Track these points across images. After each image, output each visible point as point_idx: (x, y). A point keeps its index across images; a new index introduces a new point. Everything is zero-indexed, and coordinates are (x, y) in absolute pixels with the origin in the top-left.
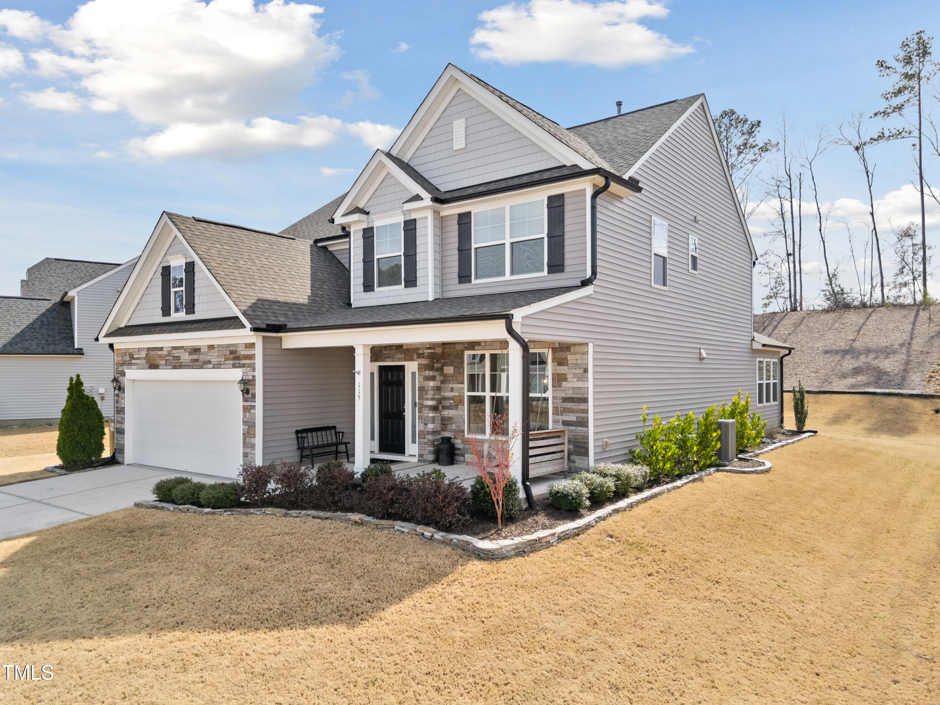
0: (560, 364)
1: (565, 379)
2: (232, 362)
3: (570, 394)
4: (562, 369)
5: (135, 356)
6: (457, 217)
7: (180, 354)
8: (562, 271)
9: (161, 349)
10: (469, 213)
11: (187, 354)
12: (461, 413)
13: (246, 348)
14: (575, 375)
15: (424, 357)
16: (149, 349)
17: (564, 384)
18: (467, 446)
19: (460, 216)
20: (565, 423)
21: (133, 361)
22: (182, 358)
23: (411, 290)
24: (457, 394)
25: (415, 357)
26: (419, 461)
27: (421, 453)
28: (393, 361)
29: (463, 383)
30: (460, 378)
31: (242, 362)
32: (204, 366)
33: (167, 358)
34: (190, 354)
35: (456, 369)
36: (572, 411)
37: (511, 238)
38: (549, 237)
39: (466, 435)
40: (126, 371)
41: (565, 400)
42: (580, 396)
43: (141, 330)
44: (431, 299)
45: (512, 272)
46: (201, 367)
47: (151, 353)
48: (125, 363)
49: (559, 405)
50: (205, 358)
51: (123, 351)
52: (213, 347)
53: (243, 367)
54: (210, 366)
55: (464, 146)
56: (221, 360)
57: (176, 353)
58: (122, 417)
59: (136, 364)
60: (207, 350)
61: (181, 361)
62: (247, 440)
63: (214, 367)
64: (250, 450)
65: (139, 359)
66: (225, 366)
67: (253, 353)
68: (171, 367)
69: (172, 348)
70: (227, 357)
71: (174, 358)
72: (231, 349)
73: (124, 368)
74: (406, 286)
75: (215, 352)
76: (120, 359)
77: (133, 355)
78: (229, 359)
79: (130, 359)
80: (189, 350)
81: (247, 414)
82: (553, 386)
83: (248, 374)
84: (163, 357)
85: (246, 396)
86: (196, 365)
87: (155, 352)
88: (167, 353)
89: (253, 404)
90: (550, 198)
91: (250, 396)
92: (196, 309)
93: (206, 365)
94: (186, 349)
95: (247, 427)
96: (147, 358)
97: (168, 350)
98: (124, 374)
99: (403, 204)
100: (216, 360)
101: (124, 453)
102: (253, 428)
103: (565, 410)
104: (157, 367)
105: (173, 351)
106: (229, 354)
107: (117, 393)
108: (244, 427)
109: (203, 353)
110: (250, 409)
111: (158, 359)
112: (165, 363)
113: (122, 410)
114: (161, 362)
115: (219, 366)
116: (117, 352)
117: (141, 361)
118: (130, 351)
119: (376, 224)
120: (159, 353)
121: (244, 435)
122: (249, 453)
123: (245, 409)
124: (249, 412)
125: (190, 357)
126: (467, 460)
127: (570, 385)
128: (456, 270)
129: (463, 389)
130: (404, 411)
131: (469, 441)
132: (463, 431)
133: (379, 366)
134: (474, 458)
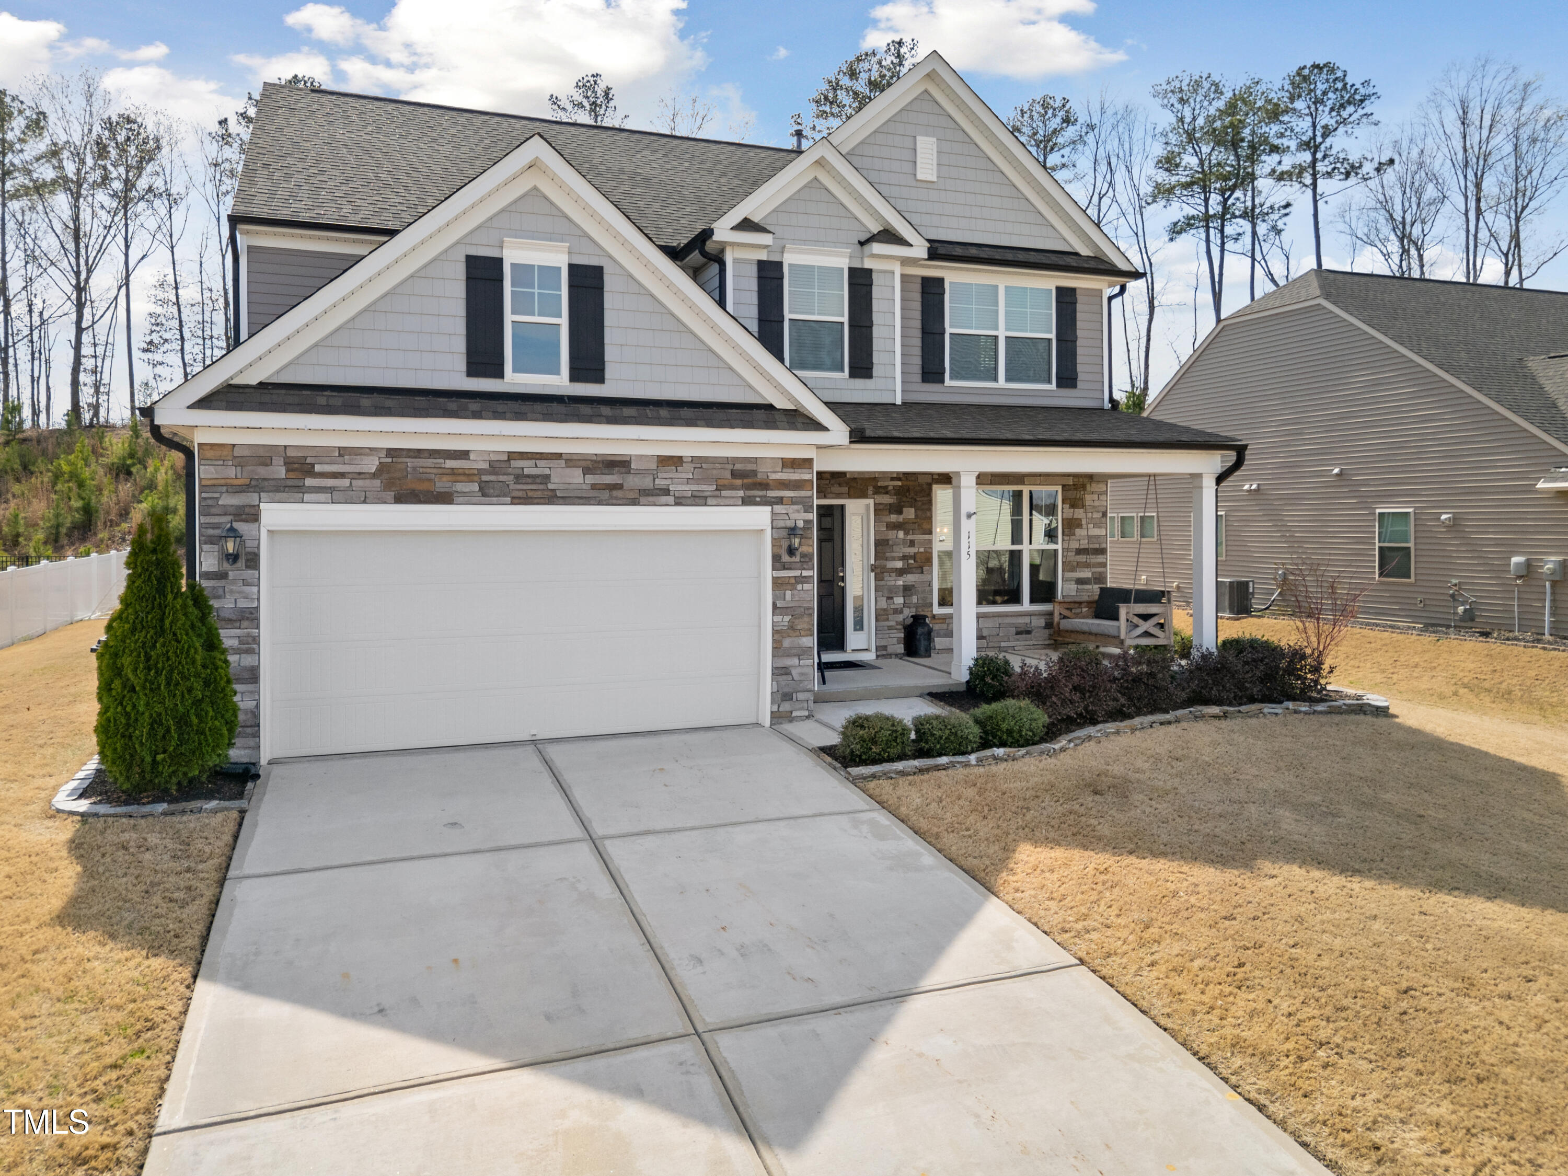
1: (1080, 526)
2: (741, 493)
3: (1084, 544)
4: (1075, 513)
5: (318, 468)
6: (920, 281)
7: (547, 472)
8: (1074, 386)
9: (464, 454)
10: (941, 281)
11: (579, 472)
12: (928, 577)
13: (783, 466)
15: (887, 493)
16: (391, 452)
17: (1078, 531)
18: (936, 627)
19: (927, 281)
20: (1080, 581)
21: (309, 482)
22: (554, 479)
23: (860, 383)
24: (922, 550)
25: (870, 492)
26: (878, 656)
27: (883, 643)
29: (930, 533)
30: (925, 526)
31: (772, 494)
32: (643, 500)
33: (484, 478)
34: (587, 471)
35: (919, 513)
36: (1087, 565)
37: (1007, 329)
38: (1058, 340)
39: (935, 610)
40: (263, 506)
41: (1079, 552)
42: (1097, 546)
43: (338, 400)
44: (899, 402)
45: (1008, 379)
46: (634, 502)
47: (411, 463)
48: (257, 486)
49: (1072, 559)
50: (647, 483)
51: (246, 453)
52: (677, 461)
53: (777, 504)
54: (664, 499)
55: (935, 179)
56: (704, 487)
57: (529, 468)
58: (248, 635)
59: (330, 490)
60: (653, 466)
61: (550, 486)
62: (787, 643)
63: (679, 502)
64: (796, 661)
65: (342, 475)
66: (719, 501)
67: (807, 477)
68: (508, 499)
69: (512, 456)
70: (726, 482)
71: (520, 477)
72: (738, 467)
73: (252, 498)
74: (852, 375)
75: (686, 472)
76: (231, 472)
77: (313, 465)
78: (733, 488)
79: (291, 475)
80: (583, 464)
81: (788, 593)
82: (1063, 534)
83: (793, 516)
84: (468, 476)
85: (786, 558)
86: (611, 497)
87: (430, 462)
88: (485, 466)
89: (805, 573)
90: (1059, 289)
91: (797, 559)
92: (608, 374)
93: (651, 499)
94: (570, 461)
95: (787, 618)
96: (385, 476)
97: (494, 457)
98: (254, 516)
99: (862, 244)
100: (686, 489)
101: (257, 735)
102: (806, 619)
103: (1080, 565)
104: (445, 498)
105: (514, 464)
106: (729, 476)
107: (215, 569)
108: (778, 618)
109: (639, 472)
110: (797, 583)
111: (445, 478)
112: (481, 489)
113: (251, 616)
114: (459, 487)
115: (698, 500)
116: (210, 454)
117: (358, 483)
118: (290, 453)
119: (789, 259)
120: (450, 464)
121: (778, 634)
122: (795, 667)
123: (782, 584)
124: (793, 588)
125: (590, 479)
126: (938, 646)
127: (1085, 533)
128: (918, 360)
129: (931, 542)
130: (843, 579)
131: (943, 619)
132: (931, 605)
134: (950, 642)
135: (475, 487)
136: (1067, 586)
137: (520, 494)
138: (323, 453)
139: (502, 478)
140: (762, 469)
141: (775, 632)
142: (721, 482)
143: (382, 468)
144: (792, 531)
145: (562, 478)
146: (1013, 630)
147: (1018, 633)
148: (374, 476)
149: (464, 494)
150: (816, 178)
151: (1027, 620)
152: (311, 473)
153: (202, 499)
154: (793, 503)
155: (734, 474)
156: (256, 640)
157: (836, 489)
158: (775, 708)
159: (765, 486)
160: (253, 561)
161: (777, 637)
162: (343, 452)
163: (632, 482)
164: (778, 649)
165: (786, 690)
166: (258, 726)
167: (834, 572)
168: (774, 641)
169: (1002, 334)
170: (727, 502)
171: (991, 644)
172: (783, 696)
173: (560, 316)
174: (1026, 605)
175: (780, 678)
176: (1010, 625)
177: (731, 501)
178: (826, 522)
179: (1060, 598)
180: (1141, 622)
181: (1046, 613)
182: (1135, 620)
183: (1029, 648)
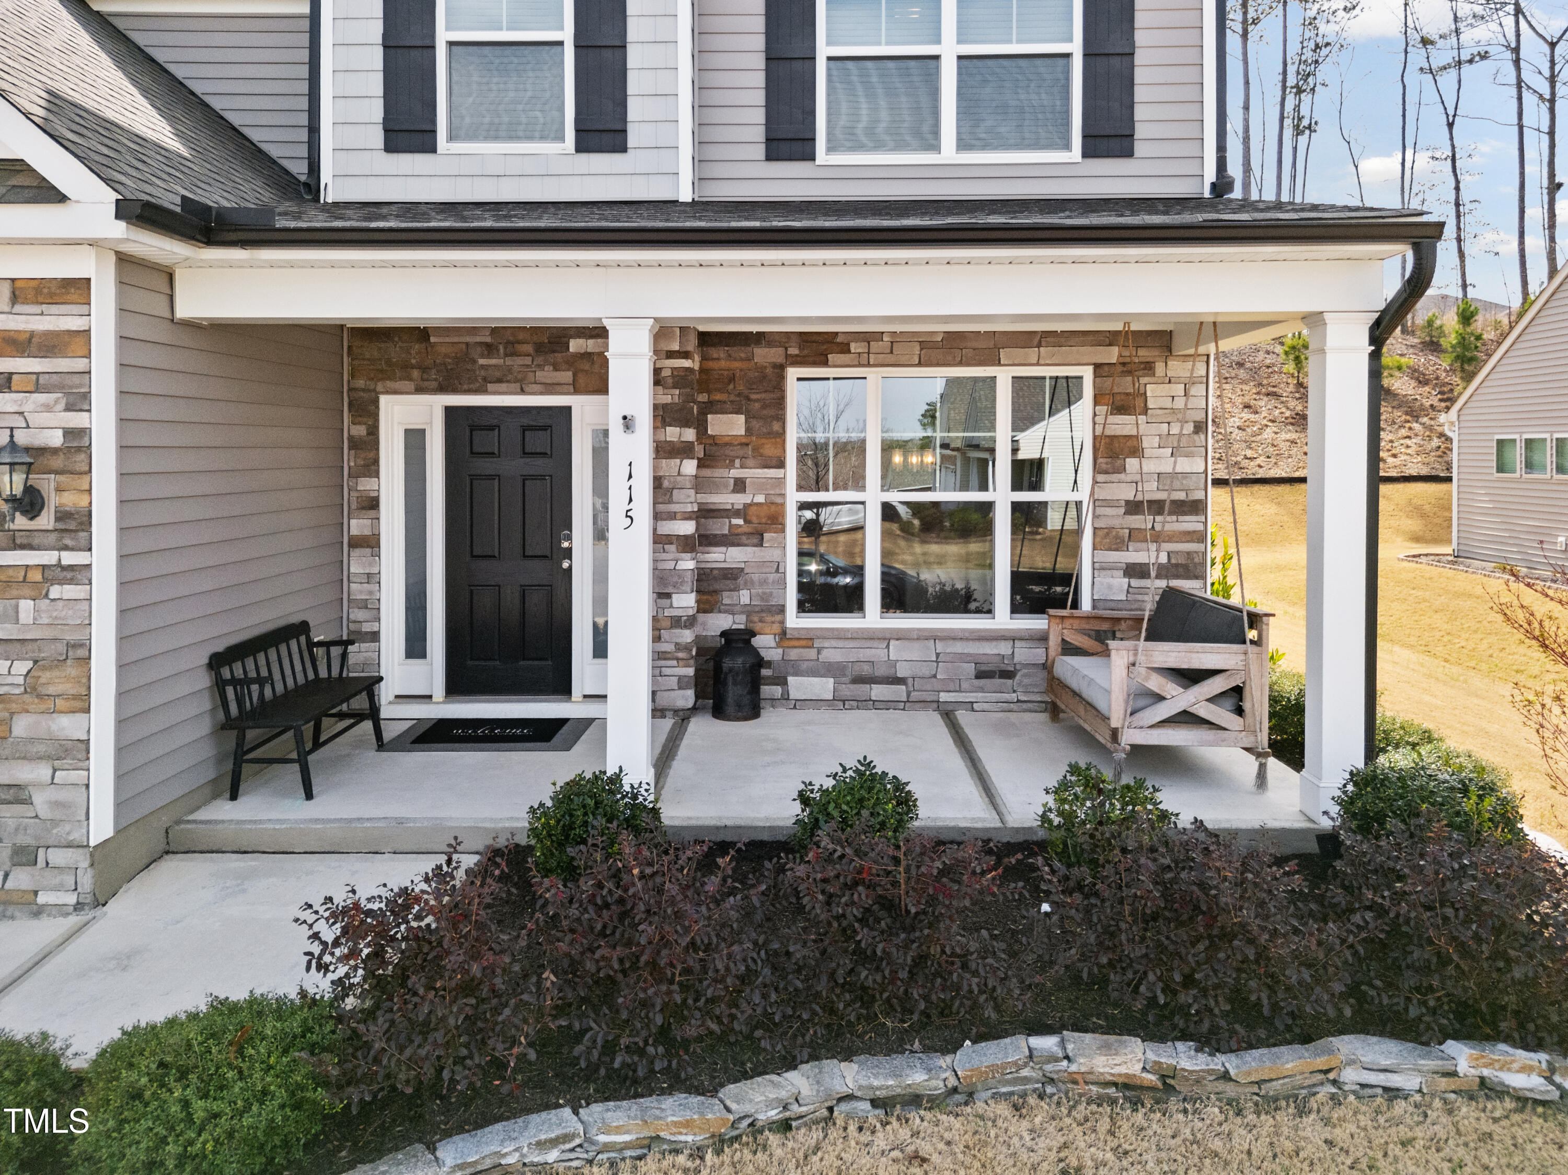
0: (1121, 407)
1: (1136, 451)
3: (1151, 491)
4: (1122, 425)
8: (1128, 153)
12: (775, 554)
14: (1166, 441)
17: (1132, 464)
18: (794, 654)
20: (1135, 571)
23: (603, 161)
24: (760, 499)
28: (523, 392)
29: (782, 466)
30: (769, 450)
35: (755, 424)
36: (1157, 538)
37: (961, 40)
38: (1088, 54)
39: (792, 621)
41: (1133, 507)
42: (1181, 496)
44: (686, 196)
45: (965, 142)
49: (1116, 523)
74: (582, 147)
82: (1097, 469)
83: (36, 420)
85: (16, 521)
89: (68, 558)
95: (23, 667)
103: (1134, 535)
123: (8, 583)
124: (38, 594)
126: (794, 694)
127: (1150, 466)
128: (759, 116)
129: (781, 481)
130: (568, 553)
131: (808, 639)
132: (782, 609)
133: (450, 412)
134: (824, 687)
136: (1104, 579)
146: (970, 669)
147: (980, 675)
151: (1004, 648)
157: (547, 375)
165: (22, 839)
167: (554, 541)
169: (949, 50)
171: (915, 696)
174: (1002, 616)
176: (964, 658)
178: (537, 441)
179: (1086, 605)
180: (1170, 688)
181: (1043, 638)
182: (1156, 683)
183: (1008, 707)
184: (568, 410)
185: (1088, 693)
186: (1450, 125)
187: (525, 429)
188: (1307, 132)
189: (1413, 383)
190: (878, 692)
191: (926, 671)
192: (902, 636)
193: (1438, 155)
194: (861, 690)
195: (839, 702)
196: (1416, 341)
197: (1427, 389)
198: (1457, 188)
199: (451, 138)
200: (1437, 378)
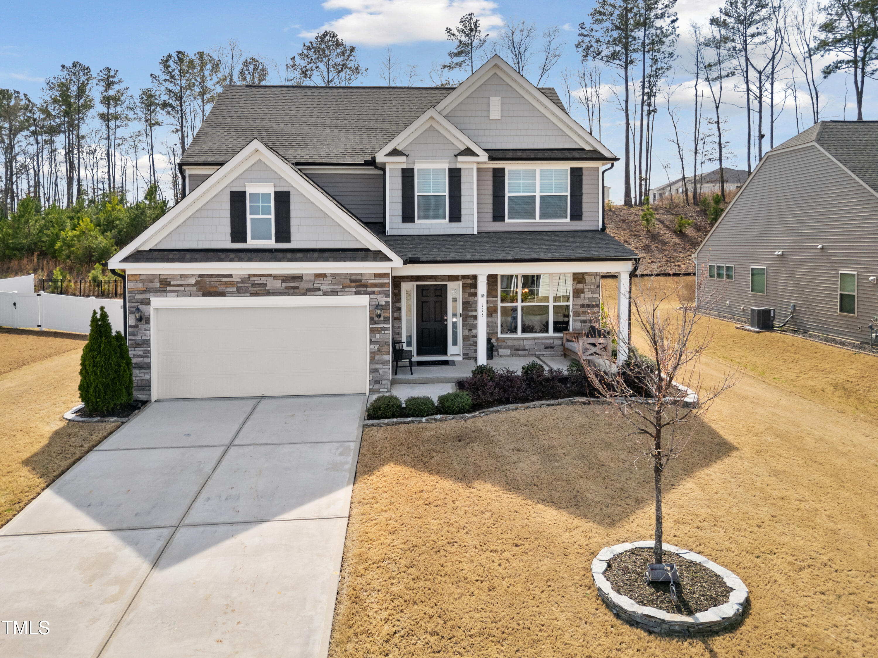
0: (579, 282)
1: (583, 292)
2: (354, 289)
3: (587, 302)
4: (580, 286)
5: (172, 283)
6: (492, 170)
7: (265, 282)
8: (581, 219)
9: (230, 276)
10: (503, 169)
11: (280, 281)
12: (495, 319)
13: (375, 277)
14: (590, 289)
16: (201, 276)
17: (582, 295)
18: (500, 344)
19: (495, 170)
20: (583, 322)
21: (169, 289)
22: (268, 285)
23: (455, 224)
24: (492, 305)
25: (460, 278)
26: (463, 359)
27: (466, 352)
28: (436, 281)
29: (497, 297)
30: (494, 293)
31: (369, 289)
32: (308, 293)
33: (239, 285)
34: (283, 281)
35: (490, 287)
36: (588, 313)
37: (541, 192)
38: (571, 196)
39: (500, 335)
40: (151, 299)
41: (583, 306)
42: (594, 303)
44: (475, 232)
45: (541, 217)
46: (304, 294)
47: (208, 280)
48: (149, 291)
49: (579, 310)
50: (310, 286)
51: (145, 277)
52: (324, 276)
53: (372, 294)
54: (318, 293)
55: (499, 118)
56: (336, 287)
57: (258, 281)
58: (146, 350)
59: (177, 292)
60: (313, 278)
61: (267, 288)
62: (377, 358)
63: (325, 294)
64: (381, 366)
65: (181, 286)
66: (344, 293)
67: (387, 281)
68: (249, 294)
69: (250, 276)
70: (347, 285)
71: (254, 285)
72: (353, 277)
73: (147, 296)
74: (450, 221)
75: (328, 281)
76: (139, 285)
77: (170, 282)
78: (350, 287)
79: (162, 286)
80: (281, 278)
81: (378, 335)
82: (573, 297)
83: (379, 300)
84: (232, 284)
85: (376, 319)
86: (294, 292)
87: (216, 279)
88: (239, 280)
89: (386, 326)
90: (572, 169)
91: (381, 319)
92: (292, 238)
93: (312, 293)
94: (276, 277)
95: (377, 346)
96: (198, 286)
97: (243, 277)
98: (147, 303)
99: (456, 156)
100: (329, 288)
101: (150, 390)
102: (386, 347)
103: (583, 313)
104: (222, 294)
105: (251, 279)
106: (348, 281)
107: (134, 324)
108: (373, 346)
109: (306, 281)
110: (382, 330)
111: (222, 286)
112: (237, 290)
113: (147, 343)
114: (228, 289)
115: (334, 293)
116: (131, 278)
117: (187, 289)
118: (161, 277)
119: (417, 167)
120: (225, 280)
121: (373, 354)
122: (380, 369)
123: (374, 331)
124: (380, 332)
125: (284, 285)
126: (500, 354)
127: (586, 296)
128: (491, 211)
129: (497, 301)
130: (446, 320)
131: (504, 340)
132: (497, 333)
133: (417, 285)
134: (507, 352)
135: (235, 289)
136: (576, 324)
137: (254, 292)
138: (174, 277)
139: (246, 285)
140: (364, 278)
141: (371, 353)
142: (344, 285)
143: (197, 282)
144: (378, 307)
145: (272, 284)
146: (543, 346)
147: (546, 348)
148: (194, 285)
149: (230, 292)
150: (431, 126)
151: (551, 341)
152: (169, 285)
153: (129, 296)
154: (380, 294)
155: (351, 281)
156: (149, 352)
158: (371, 387)
159: (366, 286)
160: (148, 321)
161: (372, 355)
162: (181, 276)
163: (303, 286)
164: (372, 361)
165: (377, 379)
166: (150, 386)
167: (443, 317)
168: (371, 357)
169: (538, 195)
170: (347, 293)
171: (530, 353)
172: (375, 381)
173: (270, 214)
174: (551, 333)
175: (374, 374)
176: (542, 344)
177: (350, 293)
178: (438, 293)
179: (571, 330)
180: (592, 347)
181: (562, 338)
182: (588, 346)
183: (552, 355)
184: (446, 285)
185: (573, 350)
186: (717, 108)
187: (435, 290)
188: (653, 113)
189: (695, 231)
190: (521, 352)
191: (532, 347)
192: (527, 339)
193: (711, 121)
194: (517, 352)
195: (511, 355)
196: (698, 209)
197: (700, 233)
198: (720, 136)
199: (418, 219)
200: (705, 228)
